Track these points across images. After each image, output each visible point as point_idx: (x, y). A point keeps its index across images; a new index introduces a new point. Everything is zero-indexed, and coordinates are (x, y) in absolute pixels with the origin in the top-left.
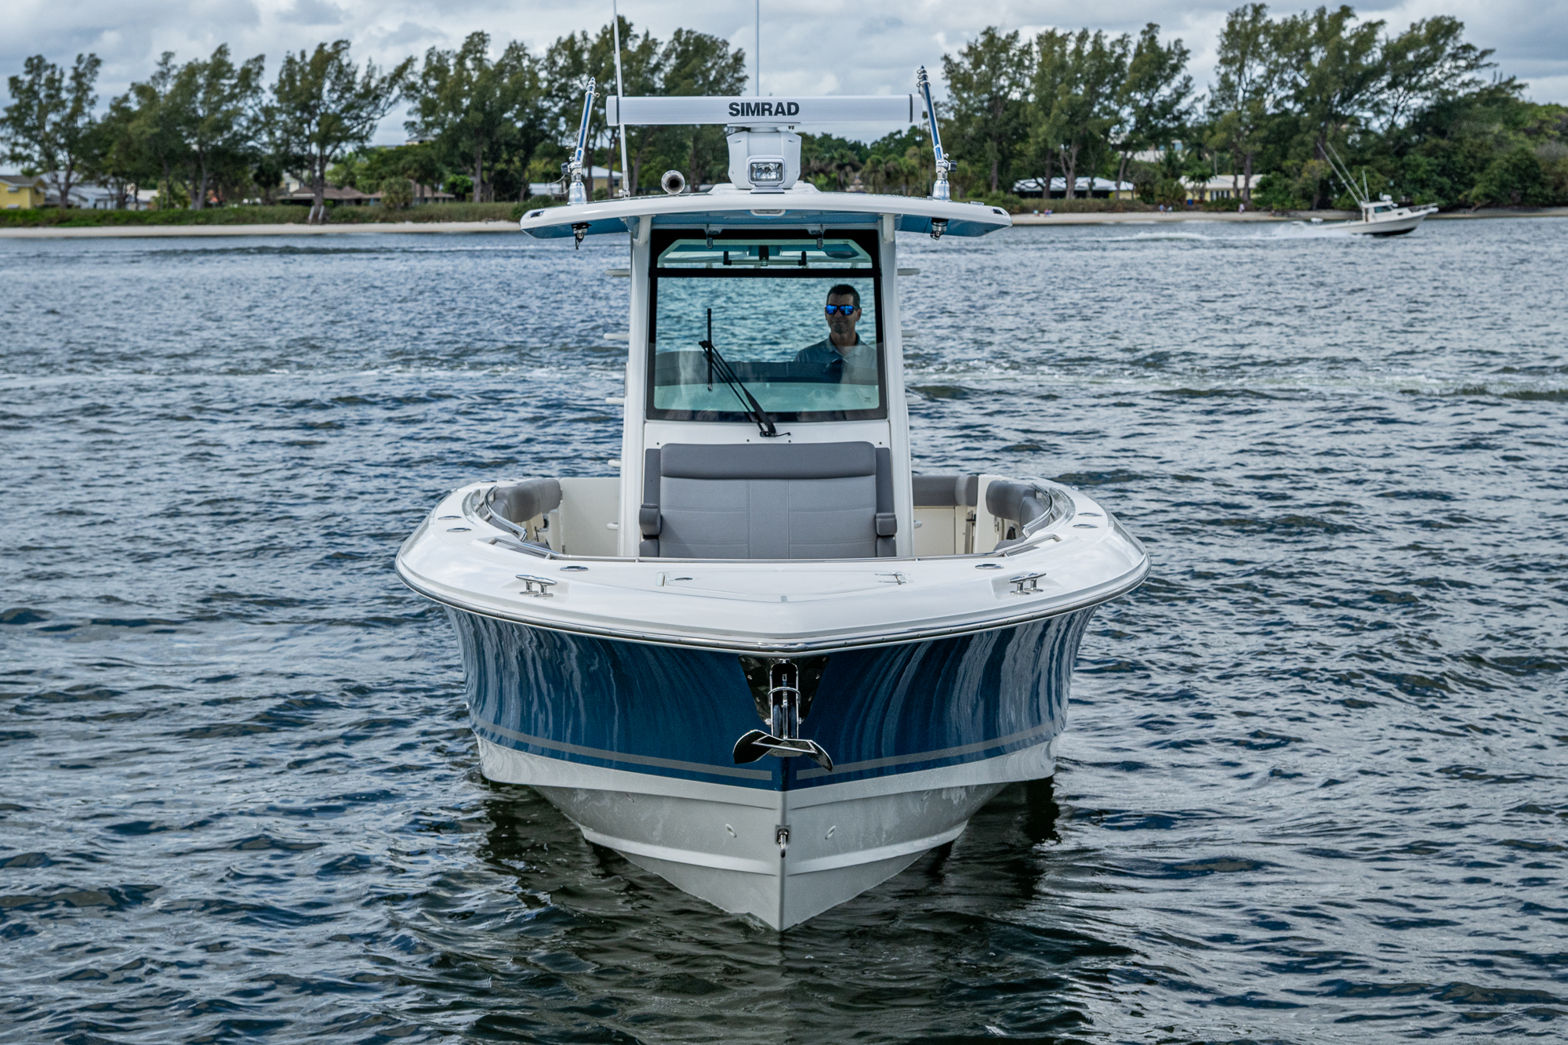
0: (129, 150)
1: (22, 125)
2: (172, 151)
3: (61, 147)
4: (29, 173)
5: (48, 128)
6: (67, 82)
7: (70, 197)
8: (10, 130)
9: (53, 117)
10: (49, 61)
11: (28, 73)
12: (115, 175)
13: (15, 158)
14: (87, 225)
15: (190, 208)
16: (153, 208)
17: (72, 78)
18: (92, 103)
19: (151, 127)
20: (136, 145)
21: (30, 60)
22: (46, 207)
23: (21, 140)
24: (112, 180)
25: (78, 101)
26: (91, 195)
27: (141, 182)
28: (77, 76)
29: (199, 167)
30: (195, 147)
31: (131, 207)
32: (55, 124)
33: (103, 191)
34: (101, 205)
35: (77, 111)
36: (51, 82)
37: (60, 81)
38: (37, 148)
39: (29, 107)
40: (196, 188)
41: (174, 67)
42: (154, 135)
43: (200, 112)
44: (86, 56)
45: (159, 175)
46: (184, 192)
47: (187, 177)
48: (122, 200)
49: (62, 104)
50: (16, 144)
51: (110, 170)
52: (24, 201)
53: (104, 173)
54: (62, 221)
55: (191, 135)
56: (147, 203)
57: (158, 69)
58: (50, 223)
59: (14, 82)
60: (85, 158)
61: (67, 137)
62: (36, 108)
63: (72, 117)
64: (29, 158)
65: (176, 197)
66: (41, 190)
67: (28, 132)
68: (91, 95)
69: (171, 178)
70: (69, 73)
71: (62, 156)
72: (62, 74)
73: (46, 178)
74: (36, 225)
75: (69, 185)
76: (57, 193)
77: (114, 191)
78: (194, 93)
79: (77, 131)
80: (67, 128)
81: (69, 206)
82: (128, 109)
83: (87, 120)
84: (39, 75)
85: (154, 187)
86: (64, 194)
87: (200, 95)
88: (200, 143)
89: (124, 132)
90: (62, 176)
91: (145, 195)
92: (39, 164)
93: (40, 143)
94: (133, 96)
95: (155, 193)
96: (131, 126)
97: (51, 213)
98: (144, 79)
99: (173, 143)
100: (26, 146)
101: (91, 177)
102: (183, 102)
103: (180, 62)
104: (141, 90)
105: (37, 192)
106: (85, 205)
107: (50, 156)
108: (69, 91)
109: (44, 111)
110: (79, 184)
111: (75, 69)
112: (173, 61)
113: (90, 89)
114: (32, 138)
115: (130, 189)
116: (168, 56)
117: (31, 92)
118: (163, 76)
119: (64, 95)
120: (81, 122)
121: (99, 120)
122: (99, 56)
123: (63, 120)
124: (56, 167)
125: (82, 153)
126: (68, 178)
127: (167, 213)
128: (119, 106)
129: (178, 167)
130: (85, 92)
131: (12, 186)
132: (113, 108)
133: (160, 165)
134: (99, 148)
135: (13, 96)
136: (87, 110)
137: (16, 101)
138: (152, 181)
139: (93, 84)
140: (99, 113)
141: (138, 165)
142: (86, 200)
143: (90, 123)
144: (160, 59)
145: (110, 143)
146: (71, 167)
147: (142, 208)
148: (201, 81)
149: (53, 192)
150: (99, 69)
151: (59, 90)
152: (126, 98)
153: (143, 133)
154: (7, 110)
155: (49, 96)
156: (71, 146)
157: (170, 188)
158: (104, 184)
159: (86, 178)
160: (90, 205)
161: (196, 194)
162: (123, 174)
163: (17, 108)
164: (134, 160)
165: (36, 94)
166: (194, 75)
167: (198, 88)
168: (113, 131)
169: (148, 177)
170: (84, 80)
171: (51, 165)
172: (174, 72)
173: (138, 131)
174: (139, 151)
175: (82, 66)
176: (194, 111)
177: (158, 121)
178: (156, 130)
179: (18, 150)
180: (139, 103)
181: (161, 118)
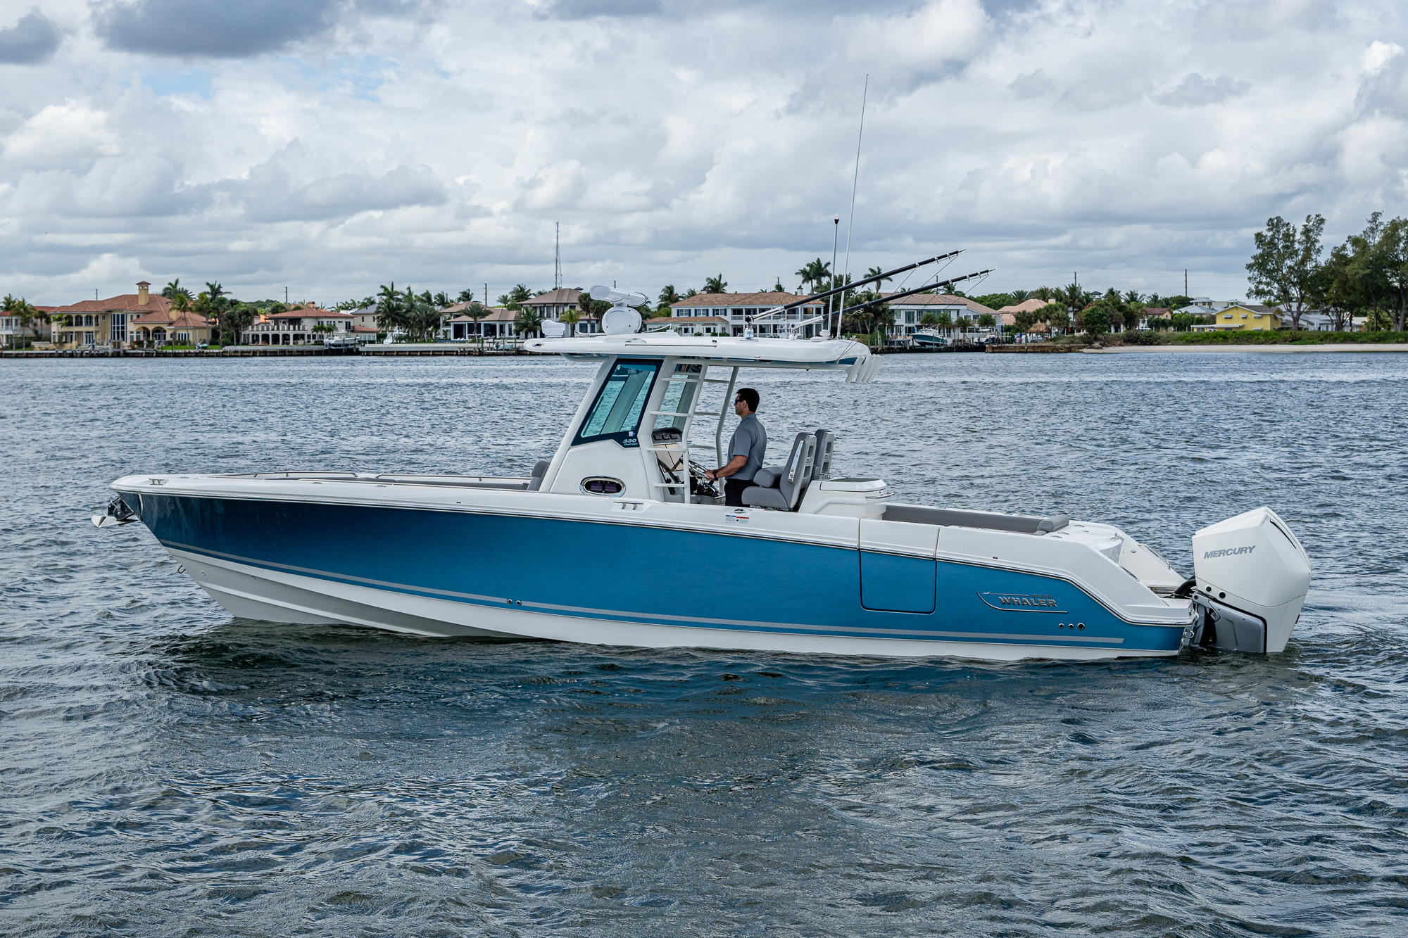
0: (1346, 287)
1: (1264, 269)
2: (1379, 287)
3: (1294, 285)
4: (1269, 304)
5: (1284, 271)
6: (1298, 236)
7: (1300, 322)
8: (1256, 273)
9: (1289, 262)
10: (1286, 221)
11: (1269, 230)
12: (1334, 305)
13: (1259, 293)
14: (1313, 343)
15: (1393, 330)
16: (1364, 330)
17: (1302, 233)
18: (1319, 251)
19: (1363, 269)
20: (1351, 283)
21: (1271, 220)
22: (1282, 329)
23: (1264, 280)
24: (1333, 309)
25: (1307, 250)
26: (1317, 320)
27: (1355, 311)
28: (1307, 231)
29: (1400, 299)
30: (1397, 284)
31: (1347, 330)
32: (1290, 267)
33: (1325, 317)
34: (1324, 328)
35: (1307, 258)
36: (1287, 236)
37: (1293, 236)
38: (1276, 285)
39: (1270, 254)
40: (1397, 315)
41: (1381, 223)
42: (1364, 275)
43: (1402, 258)
44: (1313, 216)
45: (1368, 306)
46: (1389, 319)
47: (1390, 308)
48: (1340, 325)
49: (1296, 252)
50: (1260, 282)
51: (1331, 302)
52: (1266, 325)
53: (1327, 304)
54: (1294, 340)
55: (1393, 275)
56: (1360, 326)
57: (1369, 225)
58: (1285, 341)
59: (1259, 236)
60: (1312, 293)
61: (1299, 277)
62: (1276, 256)
63: (1303, 262)
64: (1270, 293)
65: (1382, 322)
66: (1279, 317)
67: (1269, 273)
68: (1318, 245)
69: (1378, 308)
70: (1300, 229)
71: (1294, 292)
72: (1295, 230)
73: (1282, 308)
74: (1275, 343)
75: (1300, 313)
76: (1291, 319)
77: (1334, 318)
78: (1397, 243)
79: (1307, 272)
80: (1299, 271)
81: (1300, 329)
82: (1345, 256)
83: (1314, 264)
84: (1278, 232)
85: (1365, 315)
86: (1296, 320)
87: (1401, 245)
88: (1401, 282)
89: (1343, 274)
90: (1294, 306)
91: (1358, 321)
92: (1277, 297)
93: (1278, 282)
94: (1349, 246)
95: (1366, 319)
96: (1347, 269)
97: (1286, 334)
98: (1358, 233)
99: (1380, 282)
100: (1268, 284)
101: (1315, 307)
102: (1388, 249)
103: (1385, 220)
104: (1355, 241)
105: (1276, 318)
106: (1311, 328)
107: (1286, 292)
108: (1299, 243)
109: (1282, 257)
110: (1307, 313)
111: (1305, 226)
112: (1380, 219)
113: (1316, 241)
114: (1272, 278)
115: (1346, 316)
116: (1376, 215)
117: (1272, 244)
118: (1372, 230)
119: (1297, 246)
120: (1309, 266)
121: (1323, 265)
122: (1322, 217)
123: (1296, 264)
124: (1291, 300)
125: (1309, 289)
126: (1299, 308)
127: (1376, 334)
128: (1339, 256)
129: (1383, 300)
130: (1313, 243)
131: (1257, 314)
132: (1332, 254)
133: (1369, 299)
134: (1323, 285)
135: (1258, 247)
136: (1314, 257)
137: (1260, 251)
138: (1362, 310)
139: (1319, 238)
140: (1323, 259)
141: (1352, 297)
142: (1313, 324)
143: (1316, 266)
144: (1370, 218)
145: (1331, 282)
146: (1301, 300)
147: (1355, 330)
148: (1402, 234)
149: (1288, 318)
150: (1322, 226)
151: (1293, 241)
152: (1344, 248)
153: (1358, 273)
154: (1254, 257)
155: (1285, 247)
156: (1302, 283)
157: (1377, 315)
158: (1326, 312)
159: (1312, 307)
160: (1315, 328)
161: (1398, 320)
162: (1341, 305)
163: (1262, 256)
164: (1349, 294)
165: (1275, 245)
166: (1397, 230)
167: (1400, 240)
168: (1333, 272)
169: (1360, 307)
170: (1311, 234)
171: (1286, 297)
172: (1382, 227)
173: (1354, 272)
174: (1353, 288)
175: (1311, 224)
176: (1397, 256)
177: (1368, 265)
178: (1368, 271)
179: (1261, 287)
180: (1354, 251)
181: (1371, 262)
